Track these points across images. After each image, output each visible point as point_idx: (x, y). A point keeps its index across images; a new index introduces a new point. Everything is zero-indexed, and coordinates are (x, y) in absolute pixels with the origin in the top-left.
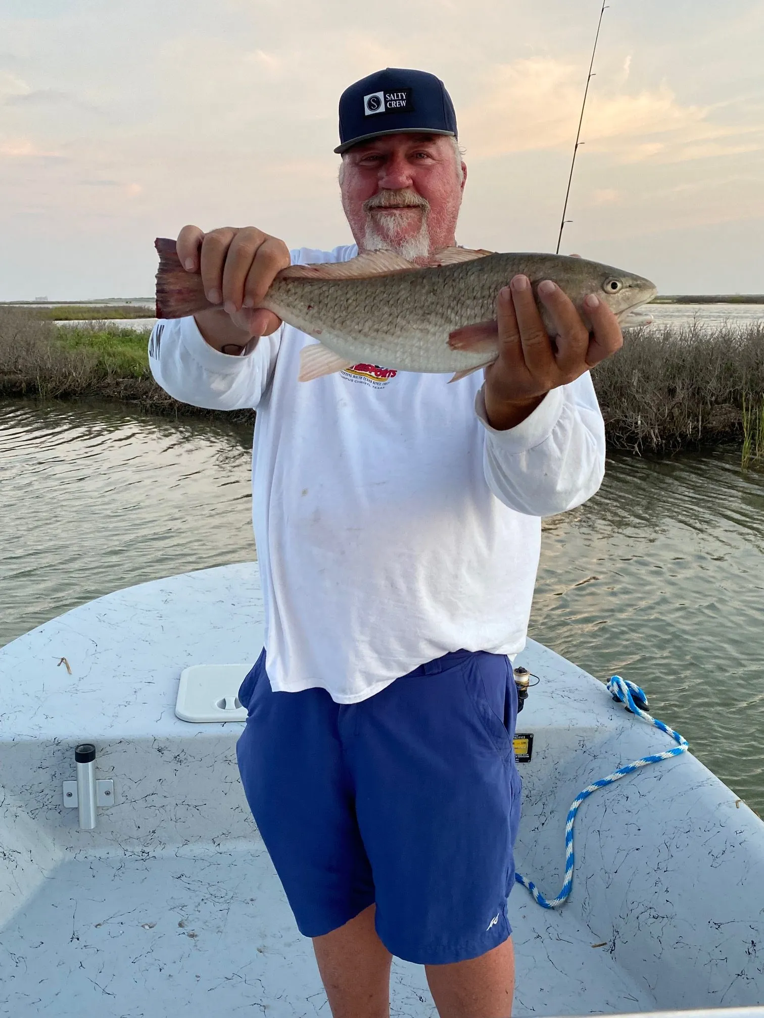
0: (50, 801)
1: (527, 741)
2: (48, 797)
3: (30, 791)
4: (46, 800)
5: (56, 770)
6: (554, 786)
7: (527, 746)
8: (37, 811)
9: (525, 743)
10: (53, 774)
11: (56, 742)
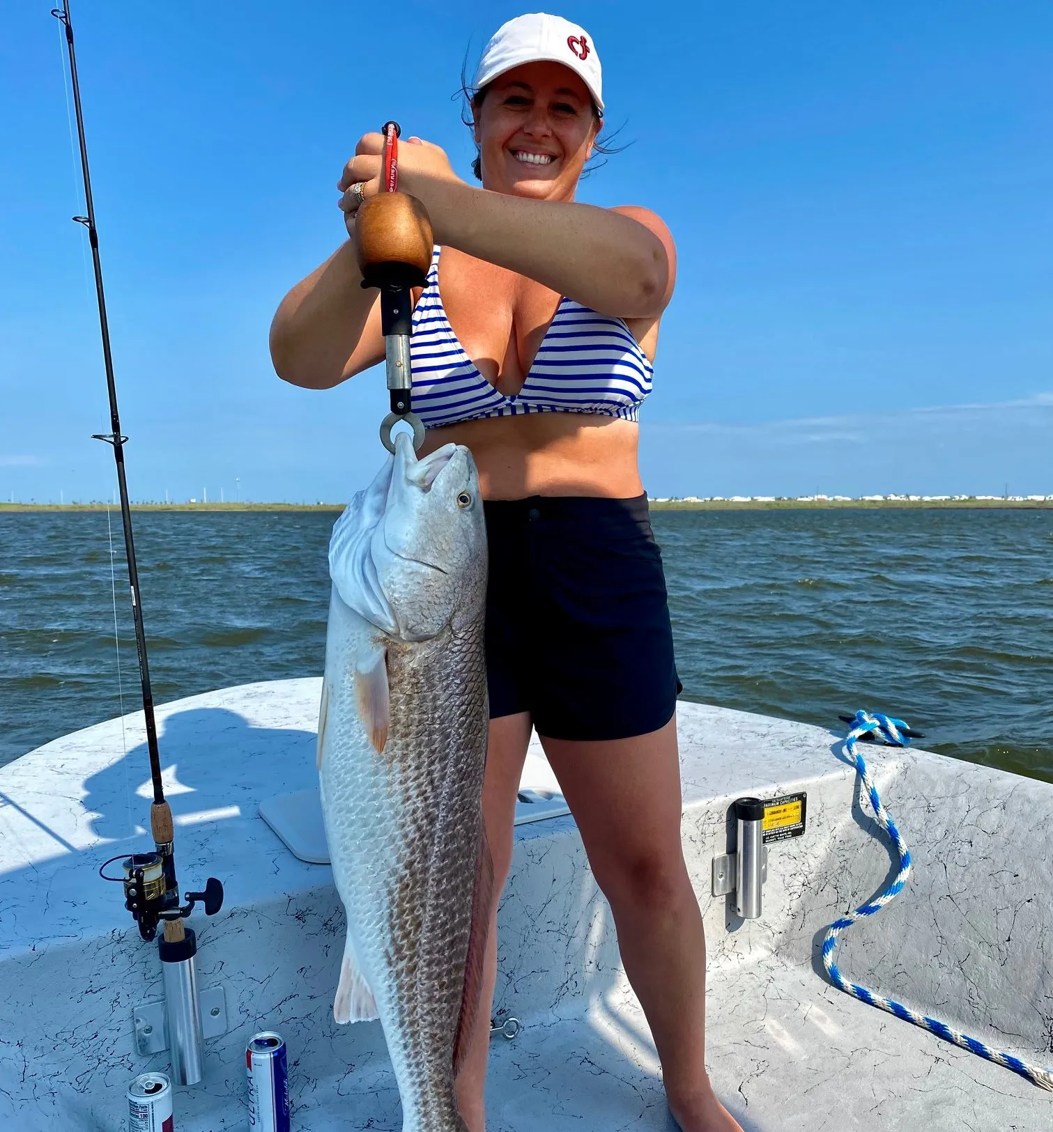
0: (110, 1051)
1: (799, 803)
2: (107, 1043)
3: (72, 1040)
4: (103, 1049)
5: (120, 990)
6: (842, 859)
7: (799, 810)
8: (88, 1076)
9: (798, 807)
10: (115, 997)
11: (116, 938)
